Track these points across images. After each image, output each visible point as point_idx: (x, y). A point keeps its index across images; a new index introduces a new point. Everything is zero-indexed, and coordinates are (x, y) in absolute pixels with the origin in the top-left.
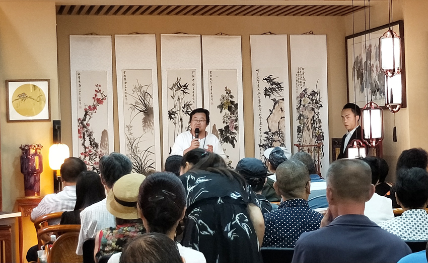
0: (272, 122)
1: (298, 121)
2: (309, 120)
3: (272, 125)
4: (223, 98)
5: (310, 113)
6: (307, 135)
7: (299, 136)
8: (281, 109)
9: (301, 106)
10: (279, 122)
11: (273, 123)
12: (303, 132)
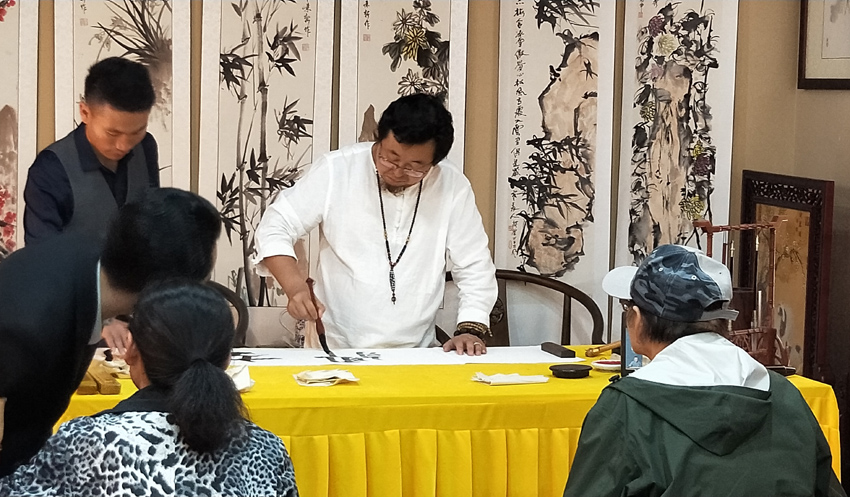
0: (555, 107)
1: (639, 107)
2: (674, 105)
3: (556, 117)
4: (404, 21)
5: (677, 83)
6: (665, 156)
7: (639, 156)
8: (588, 65)
9: (651, 61)
10: (577, 111)
11: (559, 111)
12: (650, 146)
